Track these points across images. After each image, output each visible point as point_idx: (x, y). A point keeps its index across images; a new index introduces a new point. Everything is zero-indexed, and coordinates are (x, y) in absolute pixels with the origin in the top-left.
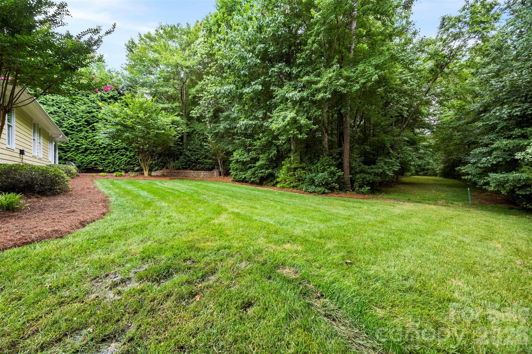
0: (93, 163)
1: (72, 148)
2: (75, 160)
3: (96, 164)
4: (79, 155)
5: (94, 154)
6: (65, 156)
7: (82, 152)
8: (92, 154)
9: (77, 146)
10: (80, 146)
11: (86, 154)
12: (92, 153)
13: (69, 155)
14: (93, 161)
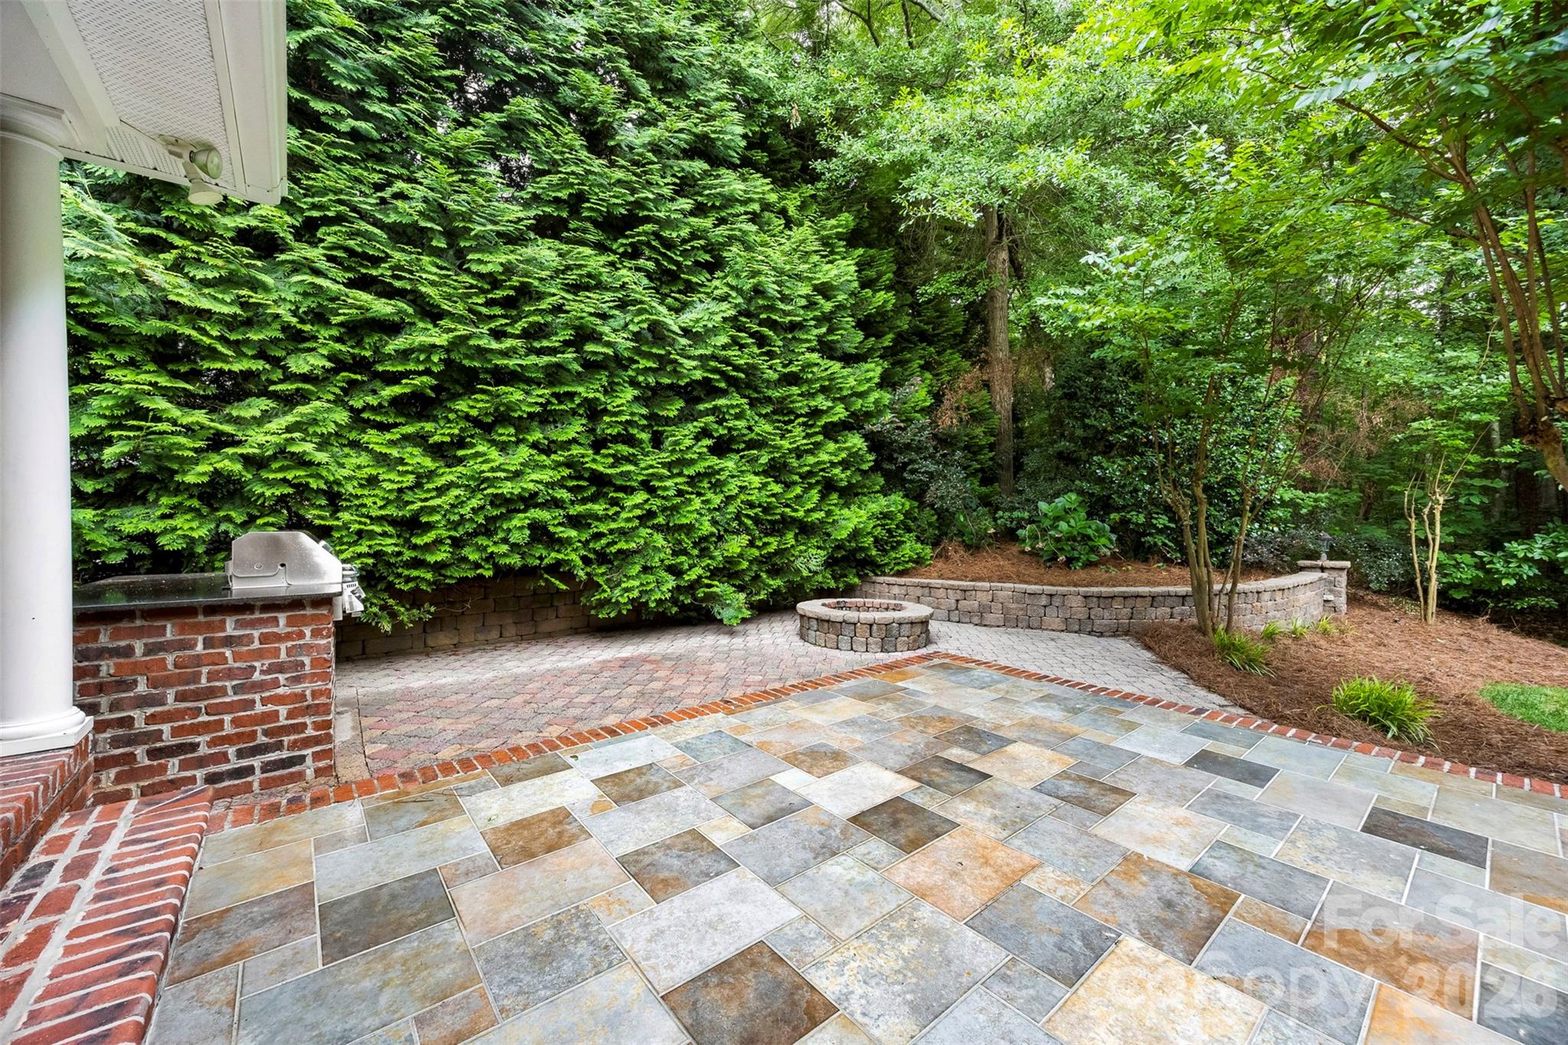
0: (518, 525)
1: (296, 339)
2: (334, 499)
3: (539, 533)
4: (372, 438)
5: (521, 425)
6: (218, 442)
7: (416, 406)
8: (506, 433)
9: (359, 328)
10: (392, 328)
11: (440, 432)
12: (503, 417)
13: (258, 440)
14: (512, 505)
